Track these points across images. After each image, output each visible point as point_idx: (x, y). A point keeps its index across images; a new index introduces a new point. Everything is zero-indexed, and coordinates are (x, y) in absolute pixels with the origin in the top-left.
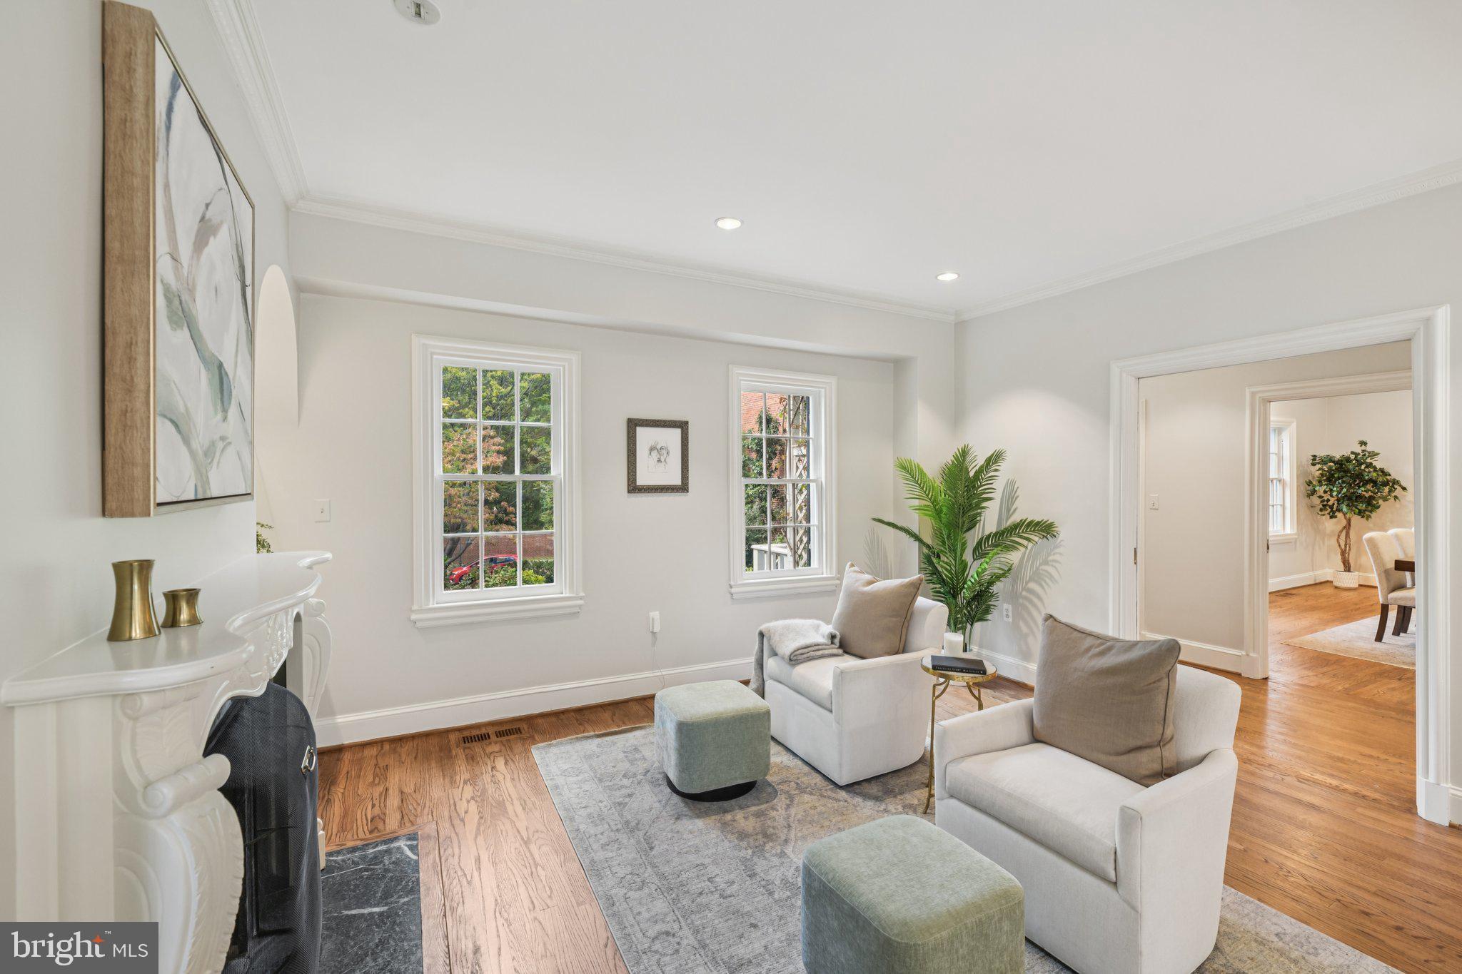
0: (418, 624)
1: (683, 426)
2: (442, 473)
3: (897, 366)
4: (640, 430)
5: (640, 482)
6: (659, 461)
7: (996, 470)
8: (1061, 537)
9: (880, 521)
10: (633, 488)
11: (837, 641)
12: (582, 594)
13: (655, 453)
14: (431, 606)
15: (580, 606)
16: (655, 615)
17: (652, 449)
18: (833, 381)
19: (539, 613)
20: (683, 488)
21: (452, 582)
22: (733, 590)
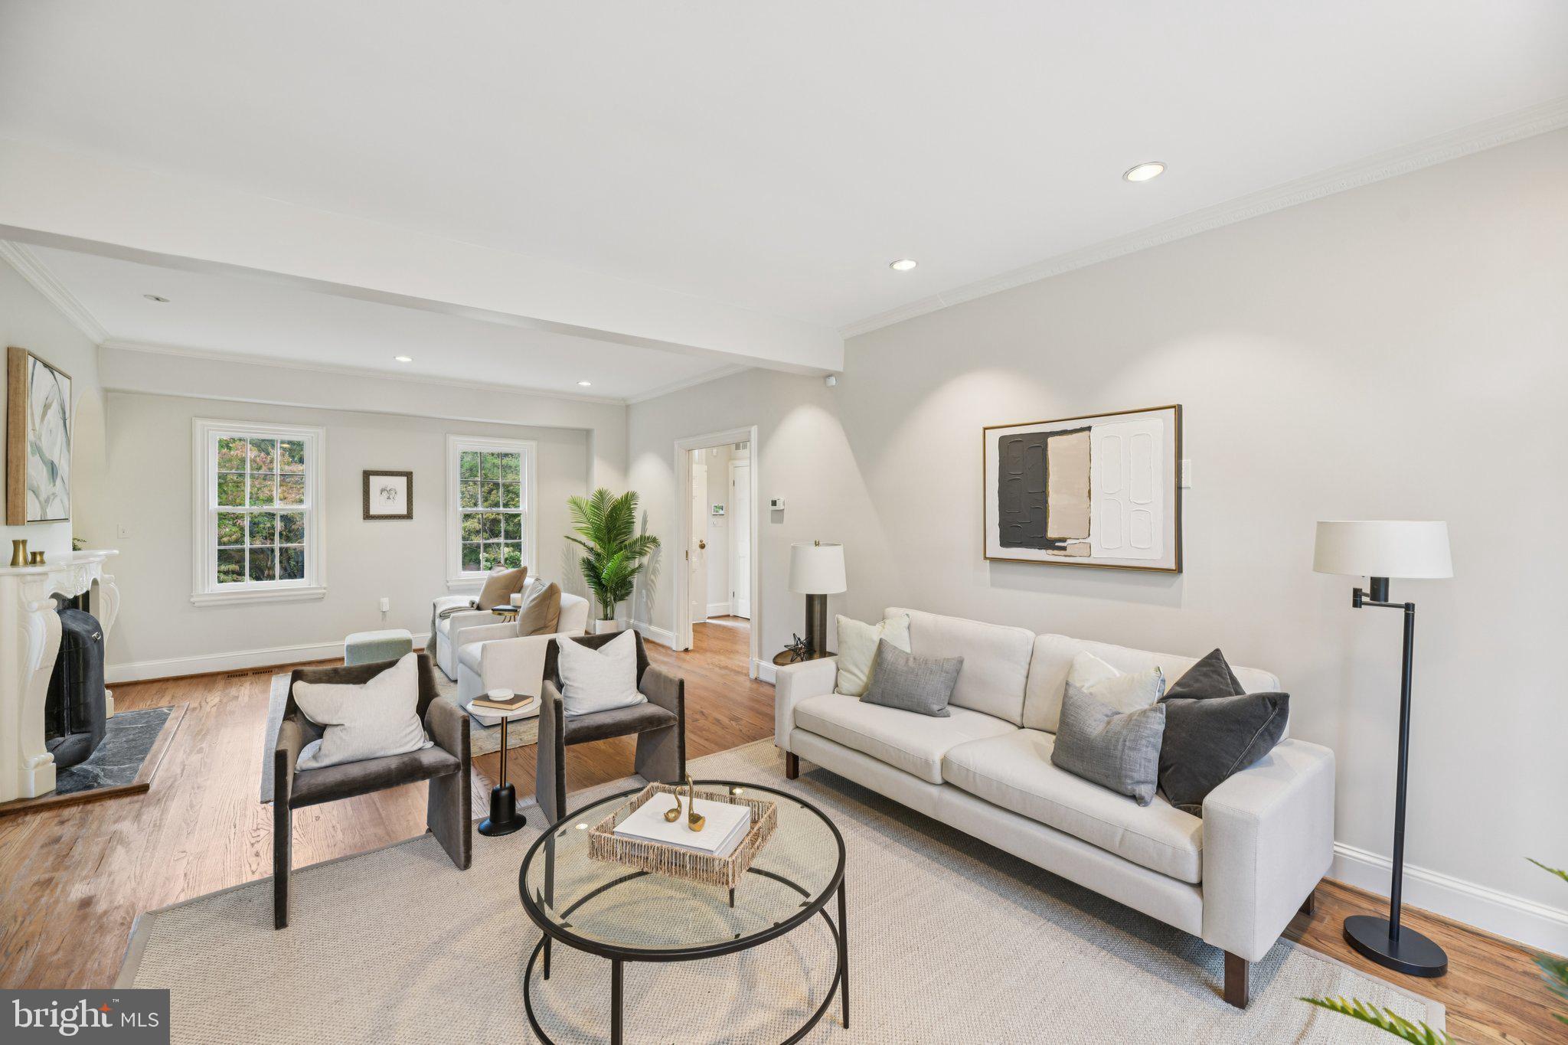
0: (196, 604)
1: (409, 475)
2: (217, 506)
3: (585, 435)
4: (372, 478)
5: (372, 512)
6: (389, 498)
7: (636, 504)
8: (662, 546)
9: (568, 537)
10: (367, 516)
11: (475, 606)
12: (324, 585)
13: (385, 494)
14: (206, 592)
15: (324, 594)
16: (385, 601)
17: (382, 491)
18: (534, 444)
19: (291, 598)
20: (409, 516)
21: (225, 575)
22: (448, 584)
